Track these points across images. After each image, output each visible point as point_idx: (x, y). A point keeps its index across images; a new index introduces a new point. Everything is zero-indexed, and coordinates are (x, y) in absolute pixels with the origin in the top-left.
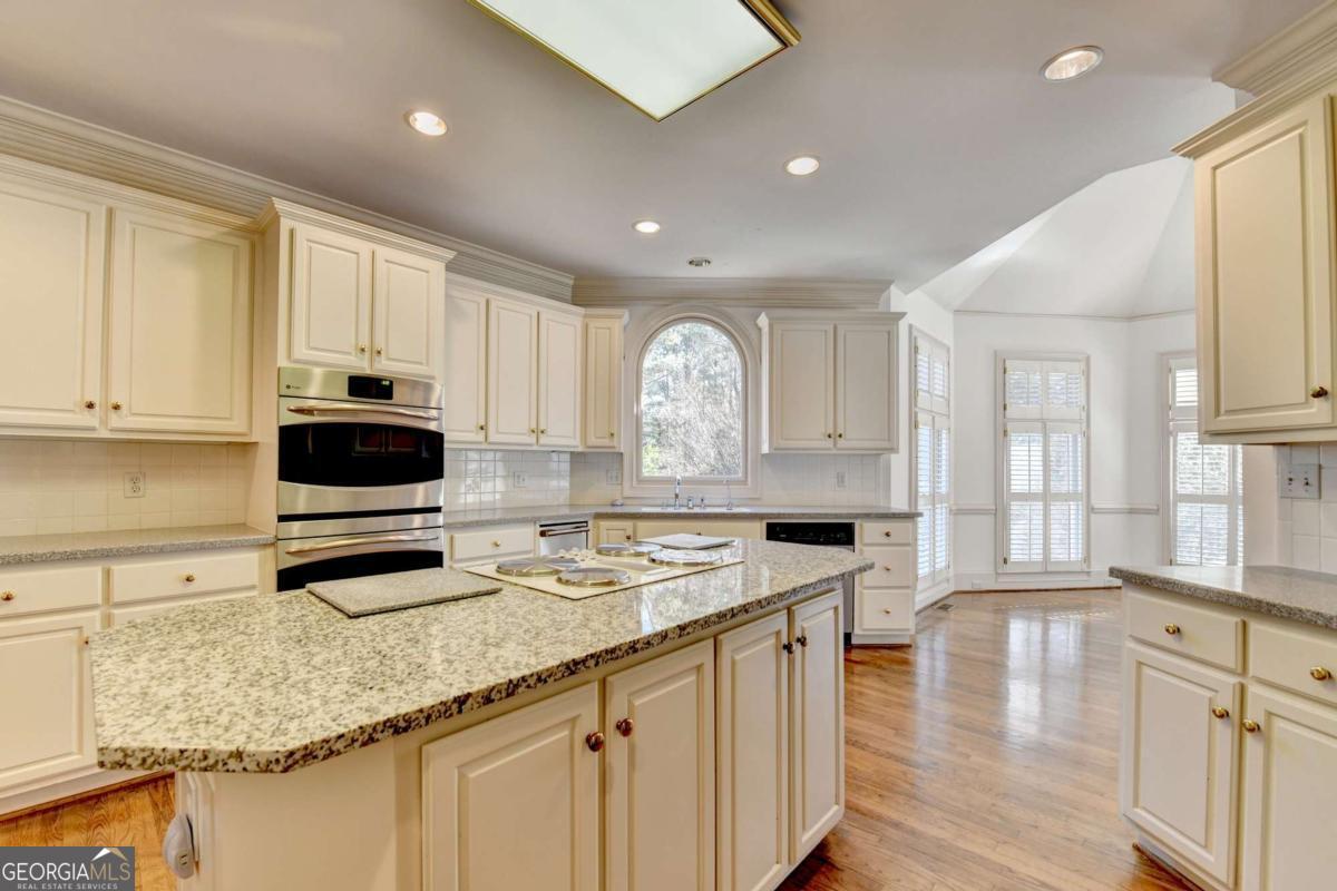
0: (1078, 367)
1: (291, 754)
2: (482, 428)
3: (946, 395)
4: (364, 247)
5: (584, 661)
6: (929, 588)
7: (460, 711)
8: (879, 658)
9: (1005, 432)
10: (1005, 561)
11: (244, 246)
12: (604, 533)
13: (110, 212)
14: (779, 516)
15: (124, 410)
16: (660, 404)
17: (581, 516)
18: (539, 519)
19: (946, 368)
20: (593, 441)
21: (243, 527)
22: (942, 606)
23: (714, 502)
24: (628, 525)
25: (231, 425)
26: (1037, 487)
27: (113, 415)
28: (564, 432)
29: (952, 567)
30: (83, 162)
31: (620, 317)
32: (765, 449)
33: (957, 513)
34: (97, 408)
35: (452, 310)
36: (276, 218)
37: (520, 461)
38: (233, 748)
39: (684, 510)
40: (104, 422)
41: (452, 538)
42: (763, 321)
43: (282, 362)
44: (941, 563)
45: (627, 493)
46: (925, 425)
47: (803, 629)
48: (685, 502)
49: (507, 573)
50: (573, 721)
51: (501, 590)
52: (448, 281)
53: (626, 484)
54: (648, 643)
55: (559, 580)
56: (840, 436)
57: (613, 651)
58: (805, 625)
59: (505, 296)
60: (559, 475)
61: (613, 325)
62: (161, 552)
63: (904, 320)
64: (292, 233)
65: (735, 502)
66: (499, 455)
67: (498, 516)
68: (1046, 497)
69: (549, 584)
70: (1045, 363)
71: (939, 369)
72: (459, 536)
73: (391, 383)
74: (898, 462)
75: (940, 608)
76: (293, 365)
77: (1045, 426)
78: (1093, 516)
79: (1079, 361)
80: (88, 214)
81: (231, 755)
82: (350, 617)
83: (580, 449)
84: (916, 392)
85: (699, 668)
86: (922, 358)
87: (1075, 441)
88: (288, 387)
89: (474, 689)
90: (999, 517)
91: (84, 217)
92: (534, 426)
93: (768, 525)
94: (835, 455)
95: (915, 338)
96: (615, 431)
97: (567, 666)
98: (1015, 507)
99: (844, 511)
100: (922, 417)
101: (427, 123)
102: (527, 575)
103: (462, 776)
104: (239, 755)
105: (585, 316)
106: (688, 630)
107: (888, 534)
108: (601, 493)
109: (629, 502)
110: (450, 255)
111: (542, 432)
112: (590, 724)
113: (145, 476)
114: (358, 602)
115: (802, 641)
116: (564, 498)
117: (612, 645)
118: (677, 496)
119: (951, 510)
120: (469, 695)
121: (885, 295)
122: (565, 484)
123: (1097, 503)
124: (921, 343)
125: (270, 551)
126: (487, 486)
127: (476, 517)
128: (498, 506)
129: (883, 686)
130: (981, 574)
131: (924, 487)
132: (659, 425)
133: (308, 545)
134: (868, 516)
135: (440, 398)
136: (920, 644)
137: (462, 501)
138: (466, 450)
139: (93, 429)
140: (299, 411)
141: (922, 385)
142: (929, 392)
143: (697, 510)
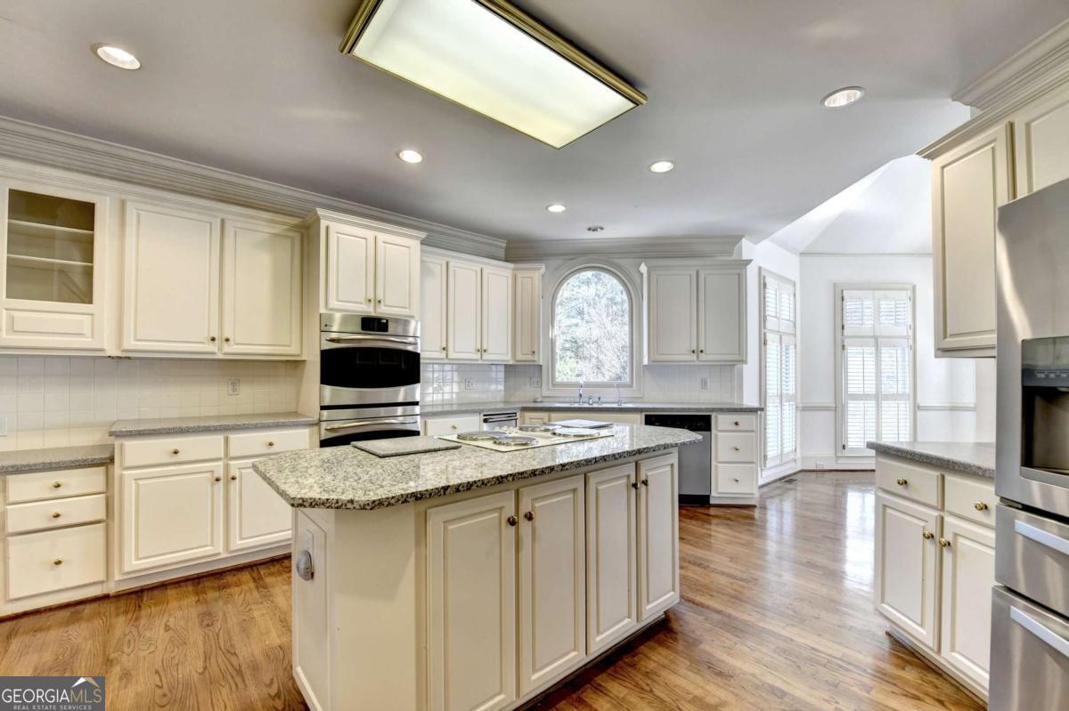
0: (905, 295)
1: (374, 502)
2: (444, 349)
3: (792, 319)
4: (370, 234)
5: (507, 477)
6: (777, 466)
7: (445, 494)
8: (730, 513)
9: (843, 346)
10: (844, 447)
11: (297, 236)
12: (527, 421)
13: (223, 221)
14: (654, 409)
15: (231, 342)
16: (577, 325)
17: (513, 408)
18: (483, 411)
19: (792, 298)
20: (520, 357)
21: (296, 414)
22: (788, 480)
23: (609, 400)
24: (545, 415)
25: (291, 350)
26: (871, 390)
27: (225, 344)
28: (500, 351)
29: (798, 450)
30: (204, 190)
31: (539, 269)
32: (646, 362)
33: (805, 409)
34: (216, 342)
35: (425, 270)
36: (318, 220)
37: (468, 371)
38: (349, 498)
39: (586, 405)
40: (220, 349)
41: (425, 422)
42: (643, 269)
43: (322, 310)
44: (788, 447)
45: (545, 393)
46: (773, 342)
47: (647, 476)
48: (587, 400)
49: (464, 438)
50: (501, 508)
51: (460, 447)
52: (422, 251)
53: (544, 386)
54: (543, 471)
55: (495, 443)
56: (702, 351)
57: (522, 473)
58: (649, 474)
59: (459, 258)
60: (497, 382)
61: (535, 275)
62: (256, 427)
63: (751, 264)
64: (327, 228)
65: (624, 400)
66: (454, 367)
67: (455, 408)
68: (878, 397)
69: (489, 444)
70: (876, 292)
71: (786, 300)
72: (430, 421)
73: (387, 321)
74: (750, 371)
75: (787, 481)
76: (328, 312)
77: (877, 341)
78: (919, 413)
79: (907, 290)
80: (211, 224)
81: (348, 501)
82: (380, 457)
83: (511, 363)
84: (765, 317)
85: (574, 491)
86: (770, 292)
87: (904, 353)
88: (326, 325)
89: (451, 484)
90: (838, 411)
91: (209, 225)
92: (479, 347)
93: (646, 416)
94: (699, 365)
95: (764, 277)
96: (536, 350)
97: (497, 478)
98: (852, 406)
99: (703, 407)
100: (770, 337)
101: (411, 157)
102: (475, 440)
103: (445, 528)
104: (352, 501)
105: (514, 269)
106: (567, 467)
107: (736, 424)
108: (527, 393)
109: (546, 400)
110: (423, 235)
111: (485, 351)
112: (510, 511)
113: (239, 381)
114: (382, 450)
115: (645, 483)
116: (500, 397)
117: (522, 470)
118: (581, 395)
119: (797, 407)
120: (449, 486)
121: (738, 245)
122: (501, 387)
123: (920, 401)
124: (769, 280)
125: (316, 428)
126: (447, 389)
127: (440, 409)
128: (455, 402)
129: (729, 532)
130: (823, 456)
131: (772, 389)
132: (576, 342)
133: (336, 425)
134: (721, 410)
135: (416, 329)
136: (769, 507)
137: (431, 399)
138: (433, 364)
139: (214, 353)
140: (332, 340)
141: (770, 311)
142: (776, 317)
143: (595, 406)
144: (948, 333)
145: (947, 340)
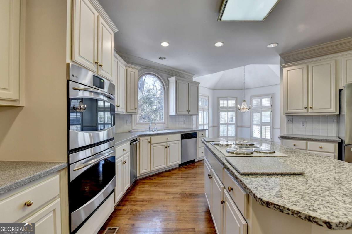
4: (95, 12)
12: (142, 142)
14: (184, 132)
20: (129, 110)
28: (122, 107)
31: (138, 69)
43: (69, 61)
48: (152, 129)
53: (133, 124)
56: (190, 111)
73: (104, 81)
93: (182, 134)
105: (126, 66)
107: (203, 134)
111: (119, 106)
118: (150, 128)
134: (198, 131)
144: (289, 109)
145: (288, 111)
